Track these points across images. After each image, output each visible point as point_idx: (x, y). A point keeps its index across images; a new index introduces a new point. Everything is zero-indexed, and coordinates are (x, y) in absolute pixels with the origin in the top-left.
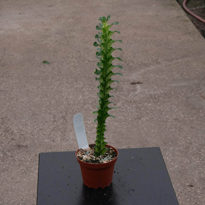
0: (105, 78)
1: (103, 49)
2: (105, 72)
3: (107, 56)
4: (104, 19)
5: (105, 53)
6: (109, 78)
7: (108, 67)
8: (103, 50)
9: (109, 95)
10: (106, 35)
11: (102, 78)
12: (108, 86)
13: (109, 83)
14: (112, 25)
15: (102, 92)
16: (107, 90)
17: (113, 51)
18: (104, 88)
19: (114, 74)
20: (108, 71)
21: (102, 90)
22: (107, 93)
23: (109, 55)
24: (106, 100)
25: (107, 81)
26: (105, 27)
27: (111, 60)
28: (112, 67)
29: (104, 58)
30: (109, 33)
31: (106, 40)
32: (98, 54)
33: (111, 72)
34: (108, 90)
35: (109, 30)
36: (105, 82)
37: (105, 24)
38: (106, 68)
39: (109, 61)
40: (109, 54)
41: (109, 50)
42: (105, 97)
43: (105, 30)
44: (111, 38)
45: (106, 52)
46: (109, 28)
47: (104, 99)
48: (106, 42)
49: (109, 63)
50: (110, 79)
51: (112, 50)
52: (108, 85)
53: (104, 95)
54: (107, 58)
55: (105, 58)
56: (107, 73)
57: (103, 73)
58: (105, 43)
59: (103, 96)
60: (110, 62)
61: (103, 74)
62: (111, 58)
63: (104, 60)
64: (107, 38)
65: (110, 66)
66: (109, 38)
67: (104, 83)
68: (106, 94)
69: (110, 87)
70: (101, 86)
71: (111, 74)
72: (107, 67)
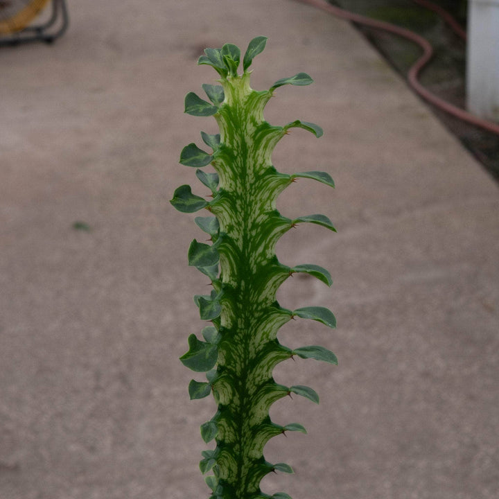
0: (244, 377)
1: (228, 221)
2: (240, 348)
3: (251, 259)
4: (230, 58)
5: (240, 244)
6: (260, 374)
7: (260, 320)
8: (231, 228)
9: (262, 459)
10: (244, 144)
11: (227, 378)
12: (257, 419)
13: (262, 402)
14: (276, 87)
15: (225, 453)
16: (253, 437)
17: (283, 232)
18: (238, 431)
19: (290, 354)
20: (258, 341)
21: (227, 441)
22: (256, 454)
23: (263, 254)
24: (250, 485)
25: (252, 391)
26: (236, 102)
27: (270, 283)
28: (276, 318)
29: (232, 275)
30: (256, 132)
31: (243, 175)
32: (197, 257)
33: (273, 345)
34: (259, 438)
35: (261, 118)
36: (241, 399)
37: (235, 83)
38: (248, 324)
39: (259, 287)
40: (260, 249)
41: (263, 225)
42: (245, 471)
43: (234, 119)
44: (269, 163)
45: (245, 237)
46: (261, 105)
47: (238, 483)
48: (243, 184)
49: (262, 298)
50: (271, 381)
51: (278, 229)
52: (259, 413)
53: (240, 463)
54: (250, 271)
55: (240, 269)
56: (251, 348)
57: (229, 351)
58: (240, 191)
59: (235, 468)
60: (266, 293)
61: (229, 359)
62: (273, 267)
63: (234, 284)
64: (250, 162)
65: (266, 311)
66: (260, 160)
67: (237, 401)
68: (250, 459)
69: (267, 420)
70: (223, 422)
71: (273, 354)
72: (253, 321)
